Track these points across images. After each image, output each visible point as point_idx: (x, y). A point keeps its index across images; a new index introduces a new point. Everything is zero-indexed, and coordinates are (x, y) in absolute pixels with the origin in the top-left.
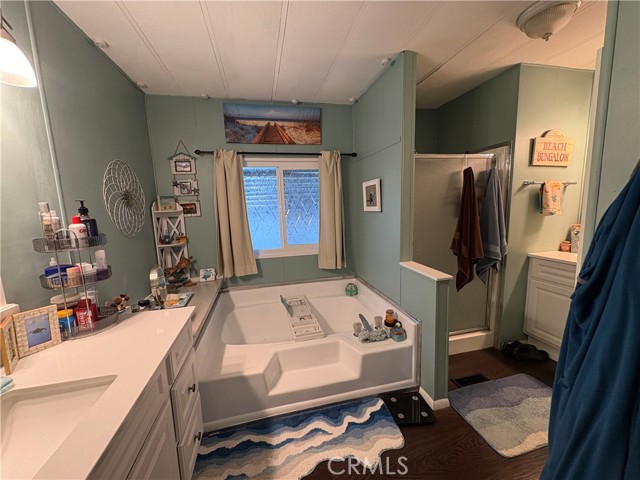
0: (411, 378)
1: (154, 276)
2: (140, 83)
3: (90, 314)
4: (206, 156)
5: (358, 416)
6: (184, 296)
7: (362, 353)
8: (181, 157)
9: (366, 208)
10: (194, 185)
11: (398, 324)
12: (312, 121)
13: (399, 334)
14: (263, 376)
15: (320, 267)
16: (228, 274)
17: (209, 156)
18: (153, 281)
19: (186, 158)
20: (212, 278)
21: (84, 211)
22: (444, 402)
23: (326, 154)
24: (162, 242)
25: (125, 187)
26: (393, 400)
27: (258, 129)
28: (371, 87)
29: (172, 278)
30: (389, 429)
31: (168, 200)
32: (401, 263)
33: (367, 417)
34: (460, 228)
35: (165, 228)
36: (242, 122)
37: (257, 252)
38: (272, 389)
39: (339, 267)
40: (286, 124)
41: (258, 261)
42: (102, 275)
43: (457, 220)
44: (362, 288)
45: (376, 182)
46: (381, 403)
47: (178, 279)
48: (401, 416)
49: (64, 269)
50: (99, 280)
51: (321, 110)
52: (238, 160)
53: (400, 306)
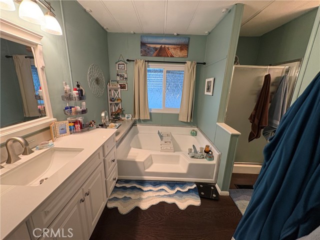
0: (212, 178)
1: (103, 115)
2: (105, 28)
3: (79, 126)
4: (132, 62)
5: (183, 189)
6: (117, 125)
7: (189, 162)
8: (120, 63)
9: (206, 93)
10: (126, 76)
11: (210, 153)
12: (184, 45)
13: (210, 157)
14: (144, 162)
15: (180, 120)
16: (137, 118)
17: (133, 62)
18: (103, 117)
19: (123, 63)
20: (130, 119)
21: (78, 86)
22: (226, 193)
23: (189, 63)
24: (111, 100)
25: (96, 76)
26: (201, 186)
27: (156, 49)
28: (217, 25)
29: (114, 116)
30: (195, 197)
31: (114, 82)
32: (217, 123)
33: (186, 190)
34: (256, 109)
35: (113, 95)
36: (148, 45)
37: (151, 110)
38: (147, 168)
39: (189, 121)
40: (170, 46)
41: (150, 113)
42: (84, 112)
43: (255, 104)
44: (199, 133)
45: (212, 79)
46: (195, 186)
47: (116, 117)
48: (203, 193)
49: (71, 108)
50: (83, 113)
51: (189, 38)
52: (145, 64)
53: (213, 144)
